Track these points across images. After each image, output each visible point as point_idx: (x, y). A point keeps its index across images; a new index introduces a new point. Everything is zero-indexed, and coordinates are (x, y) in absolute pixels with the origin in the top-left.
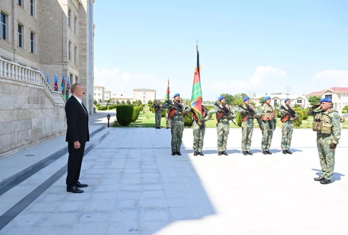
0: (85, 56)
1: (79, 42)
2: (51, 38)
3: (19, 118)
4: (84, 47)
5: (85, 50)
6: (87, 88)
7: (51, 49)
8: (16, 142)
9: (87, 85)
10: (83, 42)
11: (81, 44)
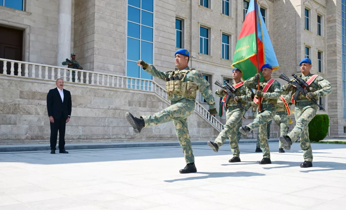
0: (335, 61)
1: (327, 44)
2: (284, 48)
3: (116, 116)
4: (333, 50)
5: (334, 53)
6: (338, 101)
7: (285, 59)
8: (111, 134)
9: (338, 98)
10: (332, 43)
11: (330, 46)
